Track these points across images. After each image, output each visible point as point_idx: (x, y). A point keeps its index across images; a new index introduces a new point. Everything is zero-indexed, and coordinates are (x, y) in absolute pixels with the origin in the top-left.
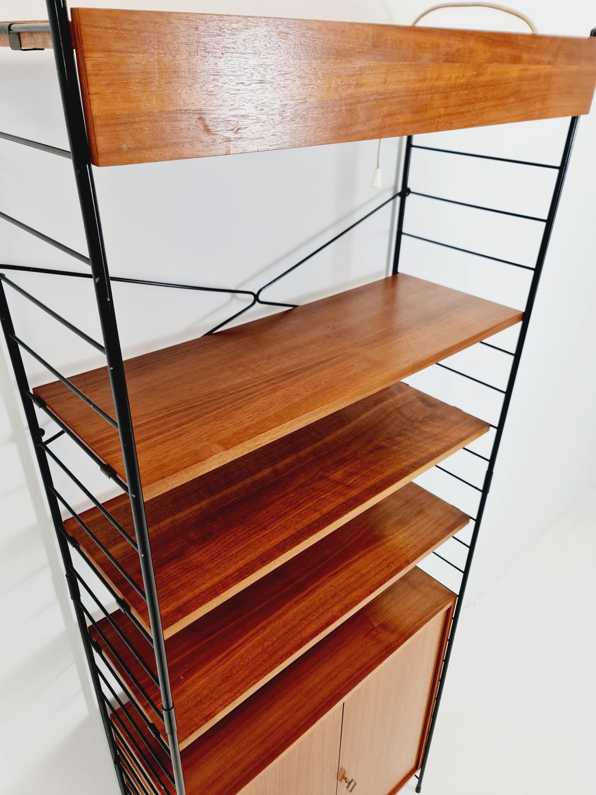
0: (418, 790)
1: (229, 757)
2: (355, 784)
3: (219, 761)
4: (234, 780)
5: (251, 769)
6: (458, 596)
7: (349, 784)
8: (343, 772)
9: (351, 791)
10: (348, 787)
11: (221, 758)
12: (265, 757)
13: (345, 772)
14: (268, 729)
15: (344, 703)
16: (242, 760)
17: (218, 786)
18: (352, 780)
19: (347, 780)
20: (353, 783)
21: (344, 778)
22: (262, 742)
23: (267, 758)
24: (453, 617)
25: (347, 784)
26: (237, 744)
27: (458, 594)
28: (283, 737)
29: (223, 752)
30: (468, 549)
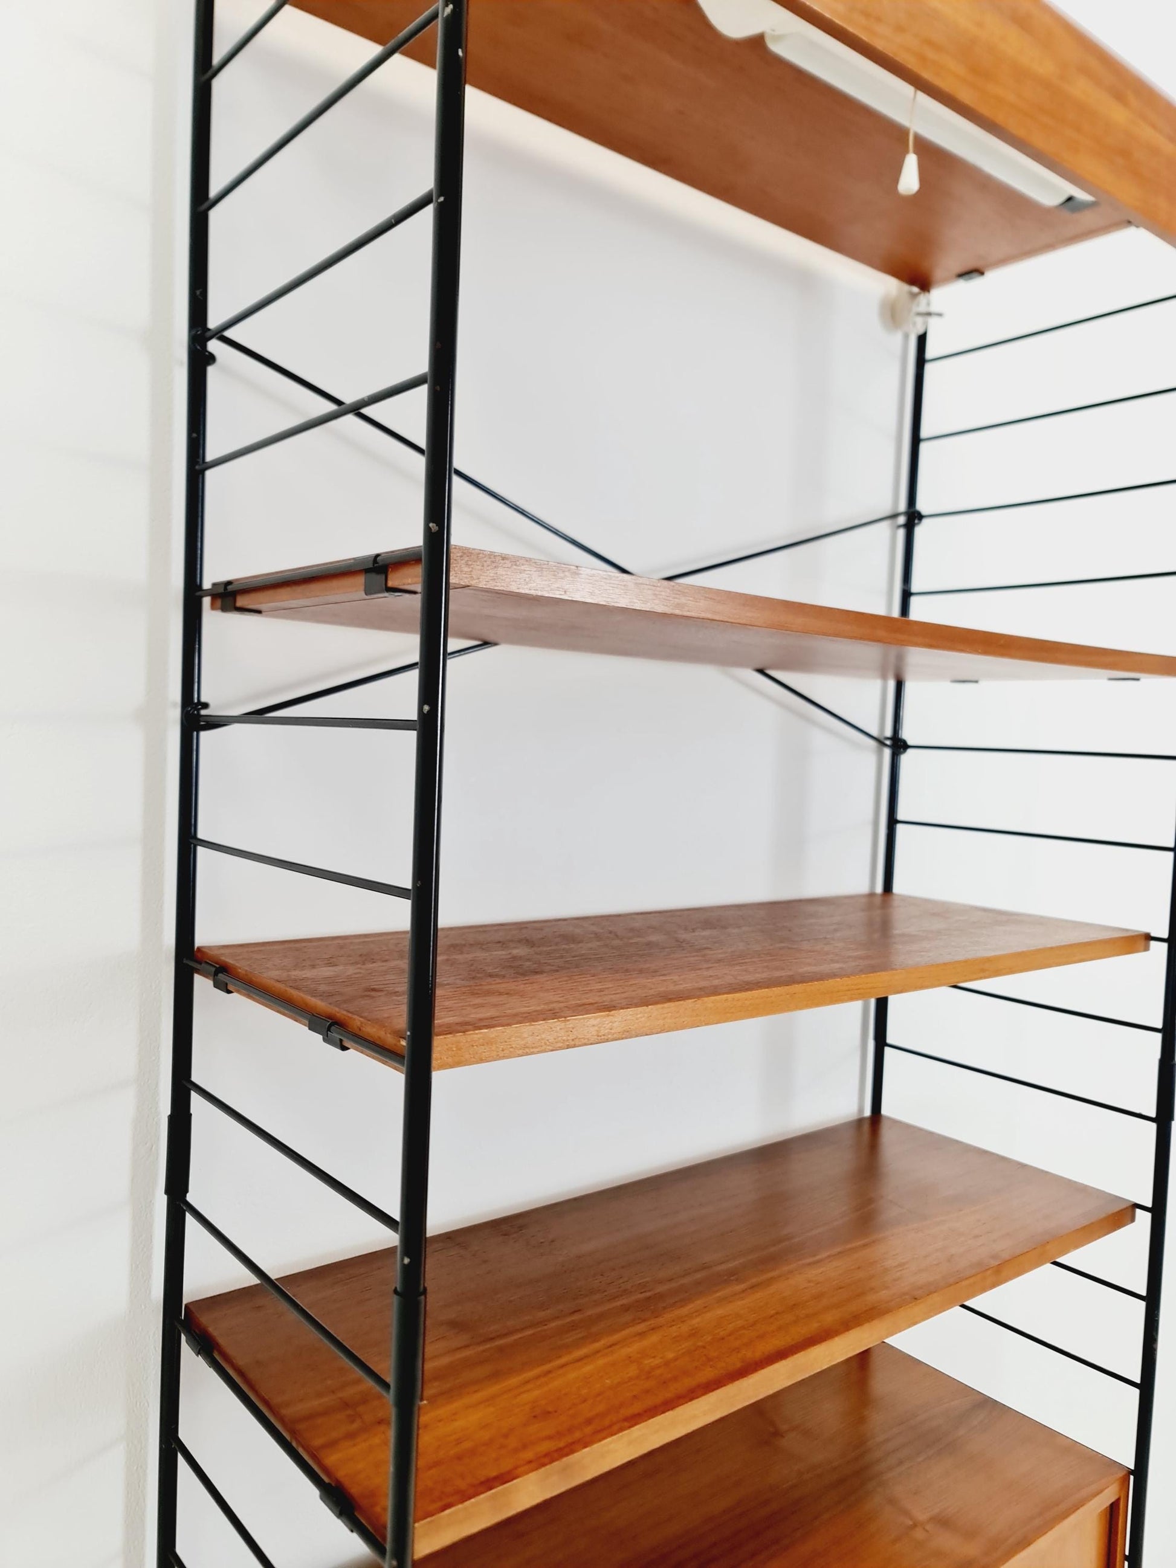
6: (1131, 1472)
24: (1127, 1553)
27: (1132, 1467)
30: (1142, 1305)
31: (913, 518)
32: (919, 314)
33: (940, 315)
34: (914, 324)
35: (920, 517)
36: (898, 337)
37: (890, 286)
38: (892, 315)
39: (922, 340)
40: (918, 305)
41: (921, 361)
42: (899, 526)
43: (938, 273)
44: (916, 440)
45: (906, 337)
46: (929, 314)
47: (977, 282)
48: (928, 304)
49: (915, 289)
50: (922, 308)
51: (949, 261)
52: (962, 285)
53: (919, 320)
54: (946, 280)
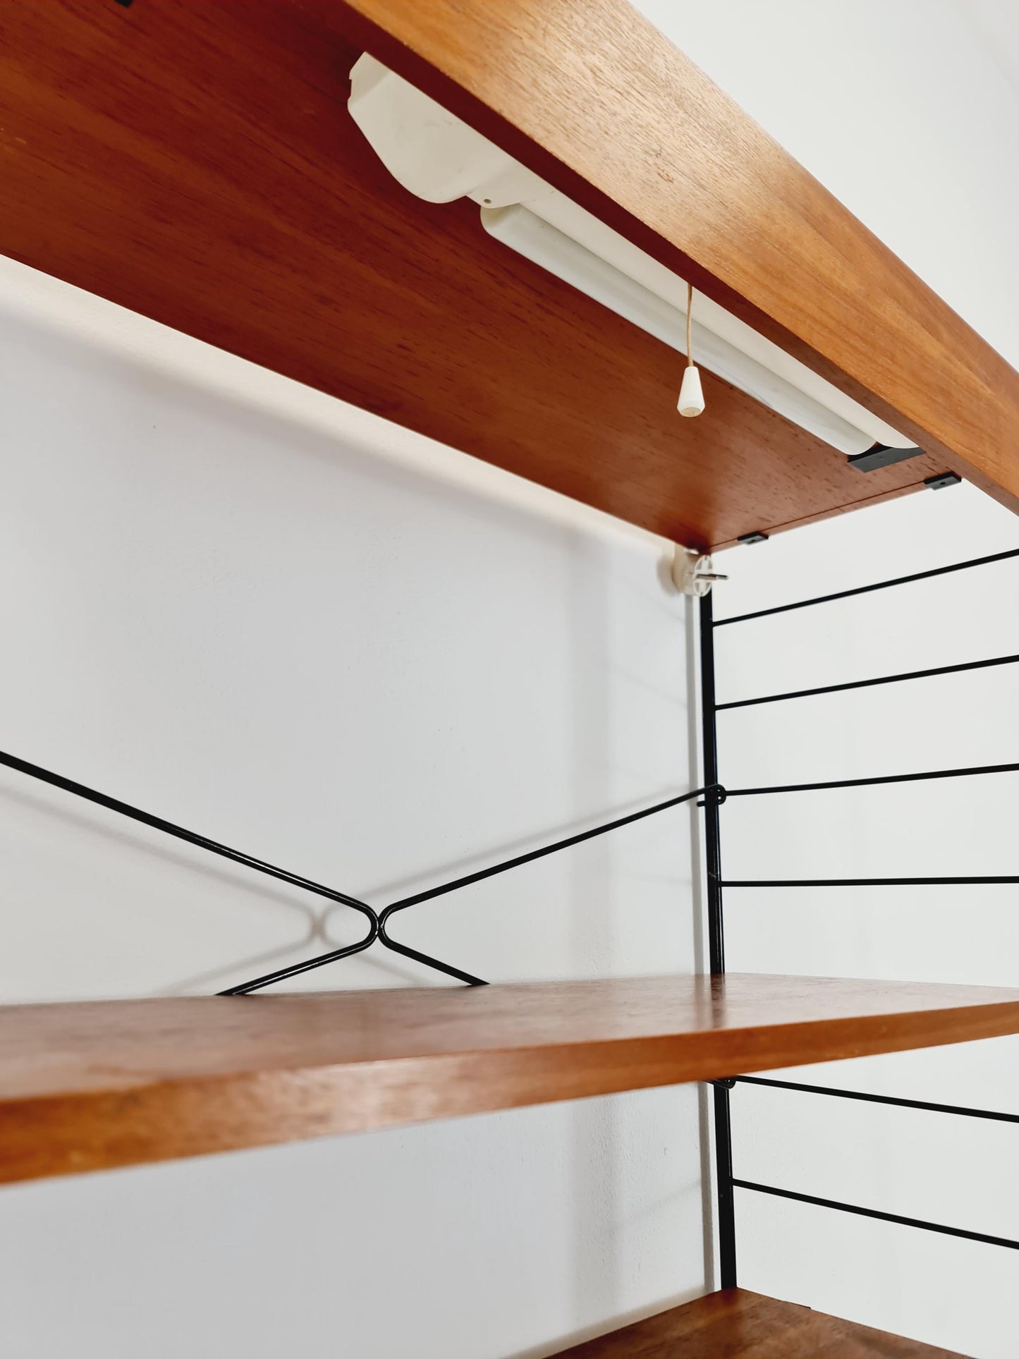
31: (713, 795)
32: (699, 576)
33: (724, 577)
34: (698, 585)
35: (725, 794)
36: (681, 599)
37: (666, 548)
38: (672, 577)
39: (706, 602)
40: (699, 567)
41: (708, 624)
42: (700, 804)
43: (718, 536)
44: (710, 708)
45: (689, 599)
46: (713, 576)
47: (761, 545)
48: (710, 567)
49: (694, 552)
50: (705, 570)
51: (730, 523)
52: (743, 548)
53: (702, 582)
54: (727, 543)
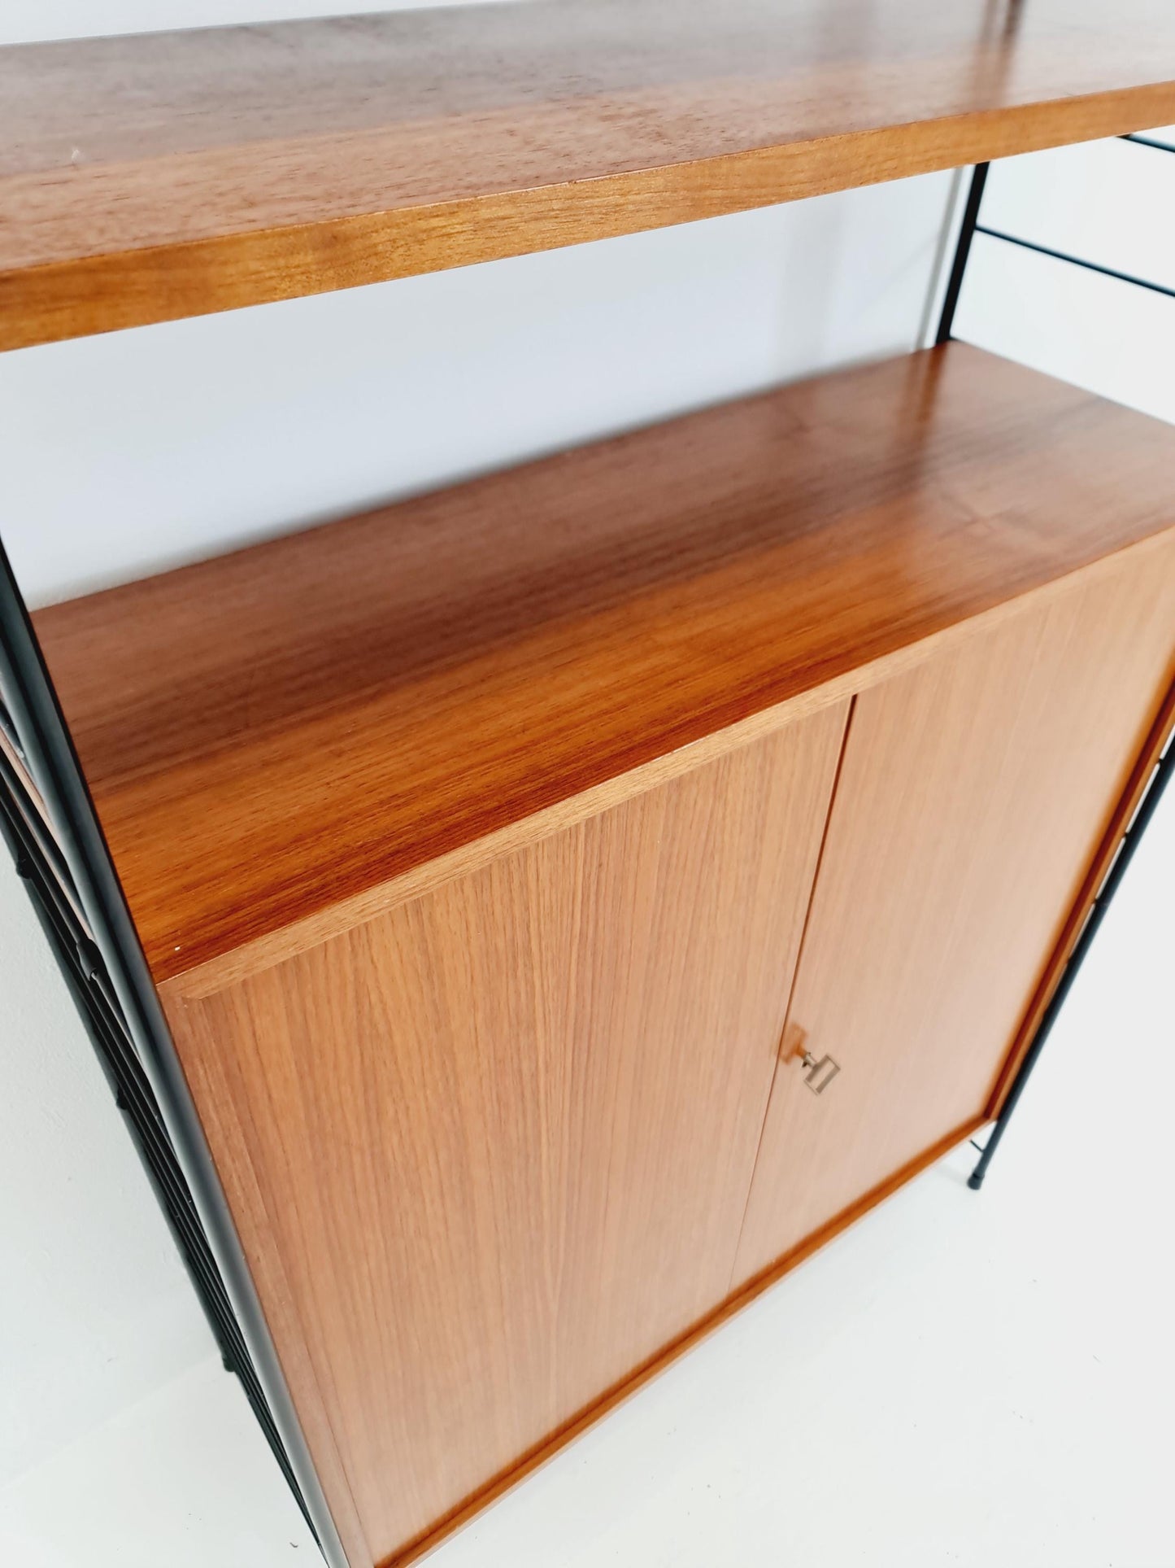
0: (975, 1180)
1: (378, 778)
2: (837, 1068)
3: (338, 783)
4: (387, 839)
5: (463, 814)
7: (817, 1068)
8: (797, 1034)
9: (820, 1089)
10: (810, 1078)
11: (344, 777)
12: (528, 787)
13: (804, 1035)
14: (549, 719)
15: (855, 698)
16: (430, 788)
17: (317, 852)
18: (827, 1058)
19: (808, 1058)
20: (828, 1068)
21: (799, 1051)
22: (521, 749)
23: (535, 791)
25: (808, 1070)
26: (417, 747)
28: (607, 743)
29: (354, 762)
